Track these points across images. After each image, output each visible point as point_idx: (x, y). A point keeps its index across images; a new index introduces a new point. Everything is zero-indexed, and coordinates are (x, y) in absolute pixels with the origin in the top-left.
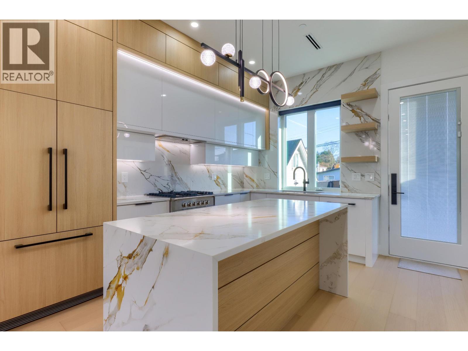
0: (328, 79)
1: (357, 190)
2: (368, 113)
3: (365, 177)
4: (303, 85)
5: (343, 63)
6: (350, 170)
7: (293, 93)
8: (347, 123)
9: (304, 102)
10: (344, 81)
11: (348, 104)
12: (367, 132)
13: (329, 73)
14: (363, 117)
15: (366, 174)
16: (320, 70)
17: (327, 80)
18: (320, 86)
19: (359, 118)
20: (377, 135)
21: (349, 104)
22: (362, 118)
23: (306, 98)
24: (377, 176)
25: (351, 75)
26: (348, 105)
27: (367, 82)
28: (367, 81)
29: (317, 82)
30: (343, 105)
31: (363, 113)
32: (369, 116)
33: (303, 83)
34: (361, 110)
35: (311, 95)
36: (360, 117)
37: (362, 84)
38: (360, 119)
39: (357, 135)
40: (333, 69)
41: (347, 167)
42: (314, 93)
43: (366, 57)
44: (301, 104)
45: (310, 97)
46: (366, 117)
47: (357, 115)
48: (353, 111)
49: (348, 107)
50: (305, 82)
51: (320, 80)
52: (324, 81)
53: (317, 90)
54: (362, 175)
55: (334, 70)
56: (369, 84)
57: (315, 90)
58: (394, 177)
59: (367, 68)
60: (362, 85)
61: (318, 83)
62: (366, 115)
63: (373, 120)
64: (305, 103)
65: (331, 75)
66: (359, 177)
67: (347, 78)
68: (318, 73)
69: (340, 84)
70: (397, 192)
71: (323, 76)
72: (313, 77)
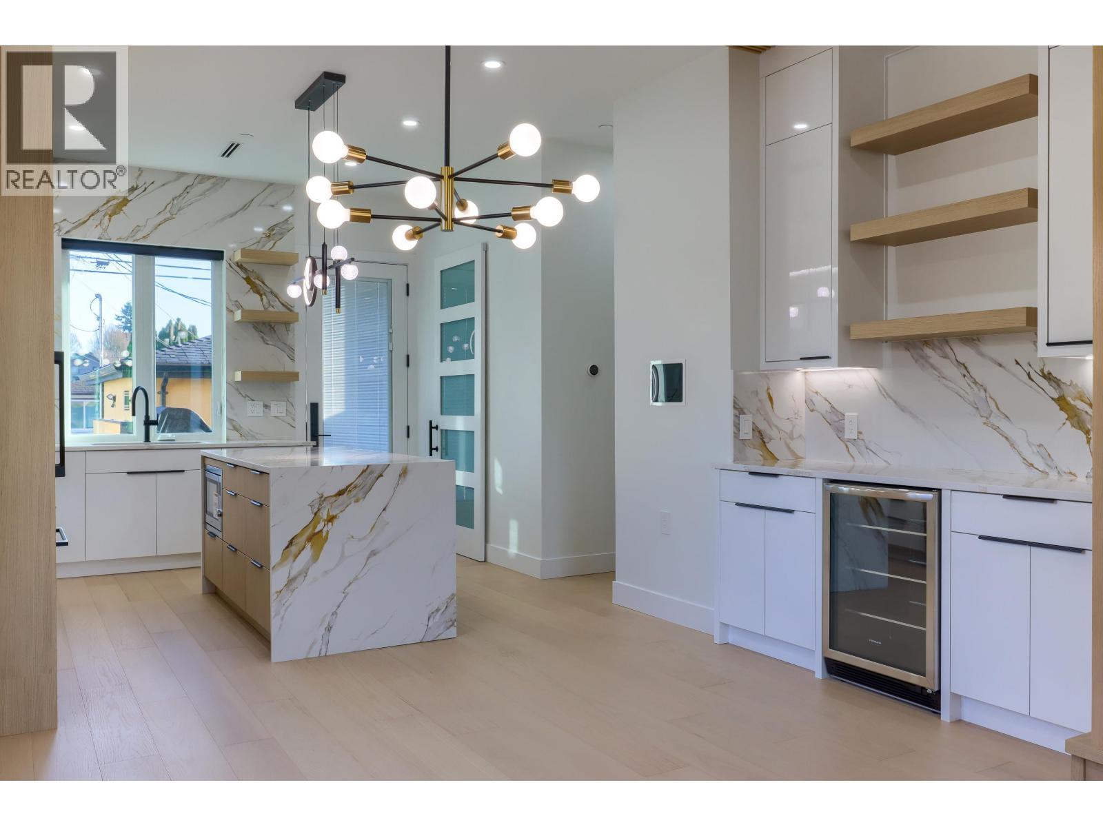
0: (199, 200)
1: (257, 433)
2: (275, 290)
3: (272, 409)
4: (136, 192)
5: (228, 179)
6: (244, 395)
7: (109, 204)
8: (237, 301)
9: (139, 235)
10: (232, 216)
11: (239, 264)
12: (273, 325)
13: (200, 189)
14: (266, 296)
15: (272, 404)
16: (181, 174)
17: (197, 201)
18: (179, 210)
19: (258, 297)
20: (290, 333)
21: (241, 265)
22: (264, 297)
23: (145, 226)
24: (290, 408)
25: (245, 208)
26: (238, 266)
27: (273, 233)
28: (273, 230)
29: (173, 200)
30: (230, 264)
31: (265, 288)
32: (276, 297)
33: (136, 189)
34: (263, 283)
35: (159, 225)
36: (261, 295)
37: (264, 234)
38: (262, 300)
39: (255, 328)
40: (208, 184)
41: (237, 390)
42: (166, 220)
43: (271, 184)
44: (132, 237)
45: (156, 228)
46: (272, 297)
47: (256, 290)
48: (248, 280)
49: (238, 269)
50: (143, 189)
51: (180, 196)
52: (189, 202)
53: (174, 216)
54: (266, 406)
55: (210, 186)
56: (276, 238)
57: (169, 215)
58: (315, 409)
59: (273, 206)
60: (264, 236)
61: (175, 202)
62: (272, 292)
63: (283, 304)
64: (144, 237)
65: (203, 194)
66: (259, 409)
67: (237, 212)
68: (176, 180)
69: (223, 219)
70: (319, 434)
71: (187, 191)
72: (164, 185)
